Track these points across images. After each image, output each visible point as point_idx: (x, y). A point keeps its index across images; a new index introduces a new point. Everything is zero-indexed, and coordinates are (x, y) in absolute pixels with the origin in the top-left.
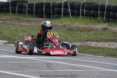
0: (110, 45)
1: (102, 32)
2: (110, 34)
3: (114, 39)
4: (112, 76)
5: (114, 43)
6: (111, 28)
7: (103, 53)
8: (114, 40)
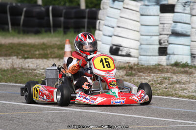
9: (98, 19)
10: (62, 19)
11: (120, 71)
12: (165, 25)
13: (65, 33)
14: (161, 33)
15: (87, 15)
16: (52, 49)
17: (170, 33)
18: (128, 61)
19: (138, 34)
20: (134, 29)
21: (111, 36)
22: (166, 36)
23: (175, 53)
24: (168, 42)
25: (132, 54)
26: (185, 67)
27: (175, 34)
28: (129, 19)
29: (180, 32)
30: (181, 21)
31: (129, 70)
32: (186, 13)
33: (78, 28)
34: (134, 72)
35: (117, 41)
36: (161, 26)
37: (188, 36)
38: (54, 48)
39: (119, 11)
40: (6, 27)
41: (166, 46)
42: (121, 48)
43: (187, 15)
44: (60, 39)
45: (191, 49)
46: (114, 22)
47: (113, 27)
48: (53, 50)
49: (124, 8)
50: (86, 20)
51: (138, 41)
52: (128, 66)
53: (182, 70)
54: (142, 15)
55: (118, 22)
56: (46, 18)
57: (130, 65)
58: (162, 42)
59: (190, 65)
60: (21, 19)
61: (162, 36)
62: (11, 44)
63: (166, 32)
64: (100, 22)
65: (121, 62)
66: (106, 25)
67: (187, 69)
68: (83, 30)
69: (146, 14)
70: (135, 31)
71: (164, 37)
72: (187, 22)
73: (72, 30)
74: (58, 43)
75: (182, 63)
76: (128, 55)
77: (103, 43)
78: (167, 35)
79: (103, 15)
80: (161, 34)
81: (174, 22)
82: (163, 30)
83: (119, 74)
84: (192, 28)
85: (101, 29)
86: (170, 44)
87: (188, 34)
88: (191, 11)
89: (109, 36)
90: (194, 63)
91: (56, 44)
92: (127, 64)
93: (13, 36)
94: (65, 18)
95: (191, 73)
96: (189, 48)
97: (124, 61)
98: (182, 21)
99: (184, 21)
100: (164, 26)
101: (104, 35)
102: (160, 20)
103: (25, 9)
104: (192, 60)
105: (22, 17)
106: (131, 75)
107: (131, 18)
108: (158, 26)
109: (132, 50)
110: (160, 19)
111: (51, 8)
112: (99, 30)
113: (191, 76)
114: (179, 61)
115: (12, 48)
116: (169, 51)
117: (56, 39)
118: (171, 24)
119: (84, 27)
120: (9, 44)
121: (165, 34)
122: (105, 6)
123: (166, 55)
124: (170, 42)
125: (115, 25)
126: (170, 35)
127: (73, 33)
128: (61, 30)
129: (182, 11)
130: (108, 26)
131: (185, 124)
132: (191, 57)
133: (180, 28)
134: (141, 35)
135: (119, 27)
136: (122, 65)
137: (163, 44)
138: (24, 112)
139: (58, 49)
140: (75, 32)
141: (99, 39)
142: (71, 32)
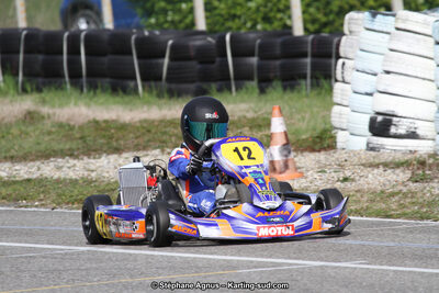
0: (59, 168)
1: (23, 128)
2: (49, 133)
3: (67, 147)
4: (94, 265)
5: (72, 162)
6: (51, 111)
7: (42, 196)
8: (69, 153)
9: (340, 57)
10: (254, 60)
11: (398, 171)
13: (262, 91)
15: (309, 50)
16: (238, 128)
18: (413, 149)
19: (432, 86)
20: (423, 76)
21: (371, 94)
25: (418, 132)
31: (418, 169)
33: (290, 80)
34: (428, 172)
35: (385, 104)
38: (244, 126)
39: (387, 36)
40: (132, 84)
42: (395, 119)
44: (252, 105)
46: (376, 63)
47: (375, 75)
49: (398, 29)
50: (308, 60)
51: (434, 102)
52: (415, 159)
54: (438, 43)
55: (385, 61)
56: (218, 59)
60: (162, 65)
62: (145, 121)
64: (344, 64)
65: (395, 151)
66: (358, 71)
68: (303, 82)
70: (424, 79)
73: (277, 84)
74: (250, 115)
76: (413, 135)
77: (354, 111)
79: (351, 47)
83: (395, 177)
85: (347, 79)
89: (367, 94)
91: (245, 117)
93: (149, 103)
94: (262, 58)
97: (403, 149)
101: (355, 92)
103: (170, 42)
105: (166, 61)
106: (423, 179)
107: (412, 52)
109: (419, 124)
111: (228, 37)
112: (344, 82)
115: (149, 131)
117: (243, 106)
119: (305, 77)
120: (140, 122)
122: (354, 28)
125: (378, 69)
127: (280, 89)
128: (254, 84)
130: (364, 72)
135: (388, 72)
136: (400, 157)
138: (196, 272)
139: (251, 128)
140: (285, 88)
141: (345, 103)
142: (274, 88)
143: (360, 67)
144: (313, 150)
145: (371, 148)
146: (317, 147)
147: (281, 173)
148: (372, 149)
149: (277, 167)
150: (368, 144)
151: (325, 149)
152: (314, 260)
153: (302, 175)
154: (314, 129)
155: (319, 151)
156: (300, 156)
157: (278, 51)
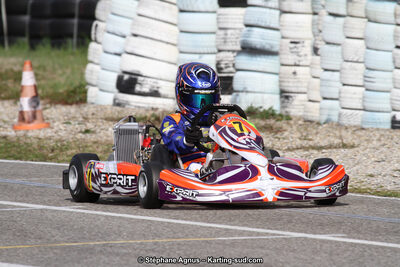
9: (96, 20)
10: (26, 18)
12: (229, 32)
13: (33, 47)
14: (221, 48)
15: (76, 11)
16: (3, 80)
17: (239, 48)
18: (155, 107)
19: (175, 50)
20: (167, 40)
21: (119, 55)
22: (230, 55)
23: (249, 89)
24: (234, 65)
25: (161, 91)
26: (267, 118)
27: (249, 50)
28: (155, 19)
29: (258, 46)
30: (260, 23)
32: (271, 8)
33: (59, 38)
35: (132, 64)
36: (222, 32)
37: (275, 54)
38: (8, 78)
39: (136, 3)
41: (231, 75)
42: (140, 78)
43: (273, 11)
45: (280, 81)
46: (125, 26)
47: (124, 37)
48: (4, 82)
50: (75, 21)
51: (175, 64)
52: (153, 115)
53: (262, 123)
54: (181, 11)
55: (133, 24)
57: (157, 113)
58: (223, 66)
59: (277, 113)
61: (222, 54)
63: (230, 46)
65: (139, 107)
66: (108, 32)
67: (272, 122)
68: (69, 41)
69: (190, 9)
70: (168, 43)
71: (227, 57)
72: (272, 25)
73: (47, 41)
75: (262, 110)
76: (155, 94)
77: (103, 69)
78: (233, 51)
79: (104, 10)
80: (220, 51)
81: (247, 26)
82: (225, 42)
84: (283, 37)
85: (99, 39)
86: (238, 70)
87: (275, 49)
88: (280, 4)
89: (116, 54)
90: (287, 110)
91: (12, 70)
92: (152, 112)
94: (33, 16)
95: (280, 130)
96: (276, 78)
97: (146, 106)
98: (263, 24)
99: (268, 24)
100: (226, 34)
101: (106, 52)
102: (218, 22)
104: (283, 102)
107: (157, 17)
108: (214, 33)
109: (161, 83)
110: (218, 19)
112: (96, 41)
113: (278, 135)
114: (256, 106)
116: (236, 85)
117: (13, 60)
118: (240, 29)
119: (71, 36)
121: (229, 51)
123: (230, 94)
124: (238, 66)
125: (127, 32)
126: (239, 53)
127: (48, 46)
128: (26, 40)
129: (263, 4)
130: (114, 33)
131: (251, 234)
132: (281, 97)
133: (257, 38)
134: (181, 52)
135: (135, 35)
136: (141, 113)
137: (225, 70)
140: (53, 45)
141: (96, 61)
142: (44, 45)
143: (111, 30)
144: (65, 102)
145: (117, 104)
146: (70, 101)
147: (29, 122)
148: (119, 105)
149: (26, 117)
150: (115, 100)
151: (77, 103)
152: (37, 203)
153: (48, 126)
154: (72, 84)
155: (71, 104)
156: (53, 108)
157: (48, 11)
